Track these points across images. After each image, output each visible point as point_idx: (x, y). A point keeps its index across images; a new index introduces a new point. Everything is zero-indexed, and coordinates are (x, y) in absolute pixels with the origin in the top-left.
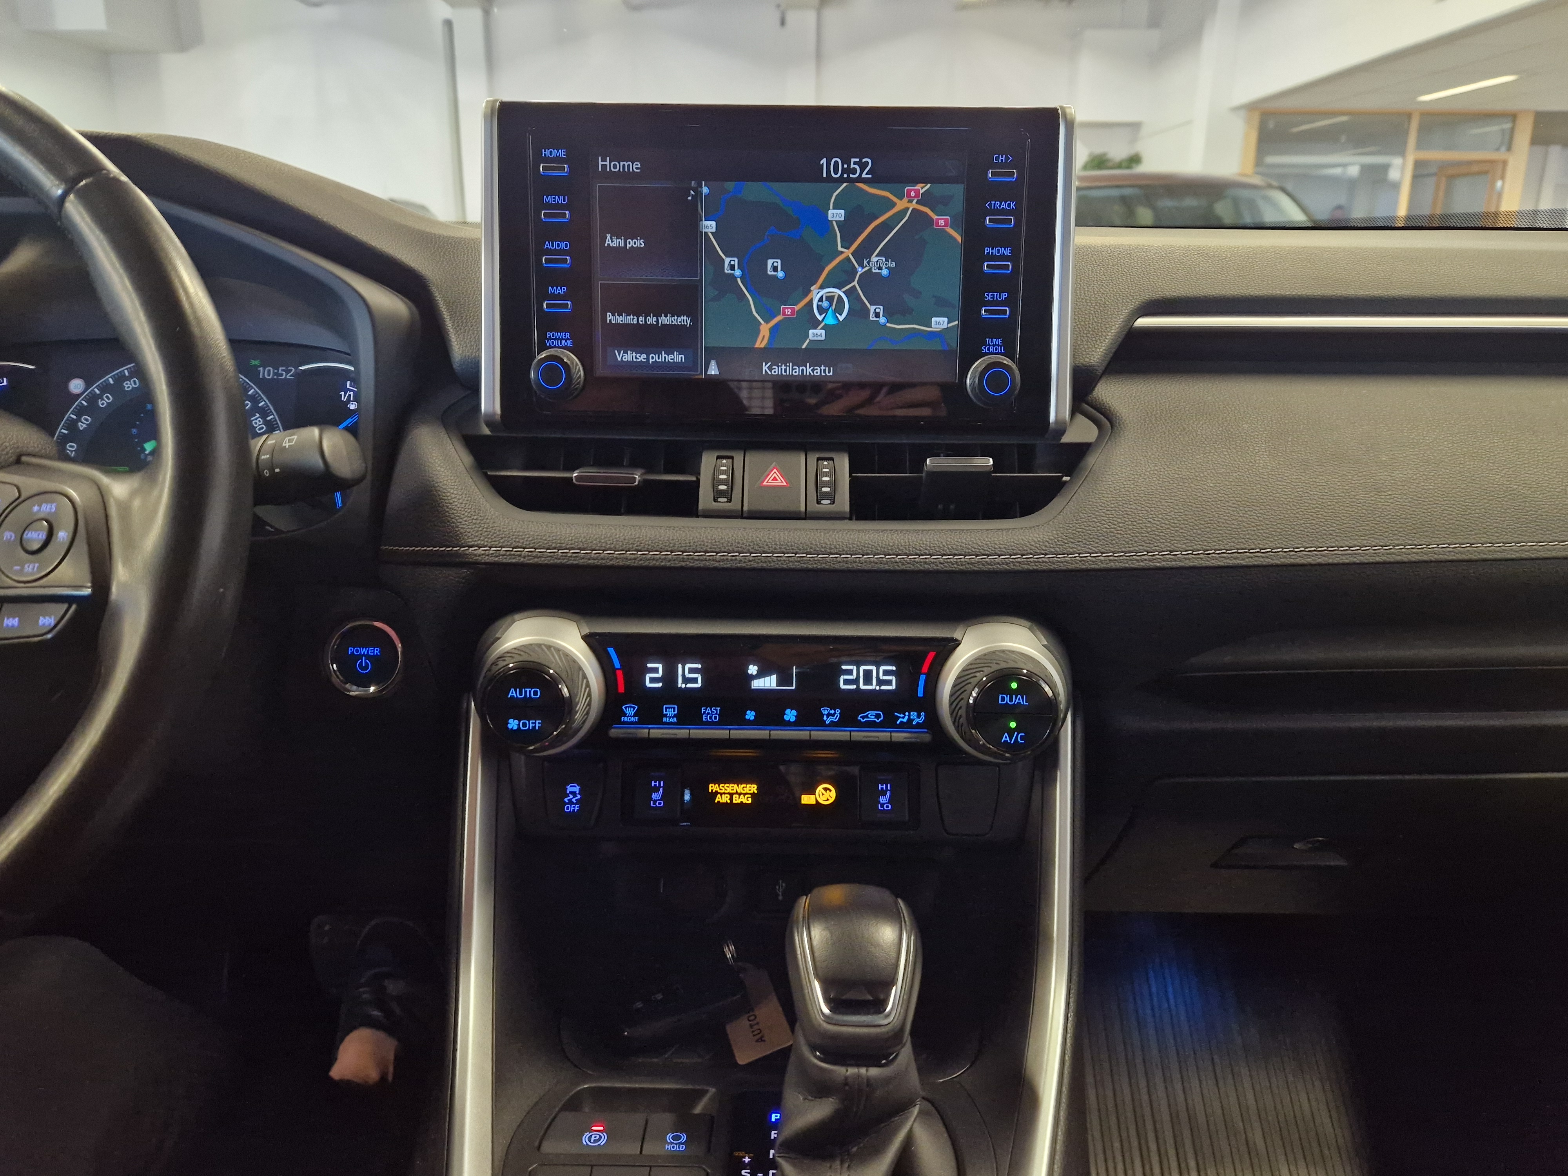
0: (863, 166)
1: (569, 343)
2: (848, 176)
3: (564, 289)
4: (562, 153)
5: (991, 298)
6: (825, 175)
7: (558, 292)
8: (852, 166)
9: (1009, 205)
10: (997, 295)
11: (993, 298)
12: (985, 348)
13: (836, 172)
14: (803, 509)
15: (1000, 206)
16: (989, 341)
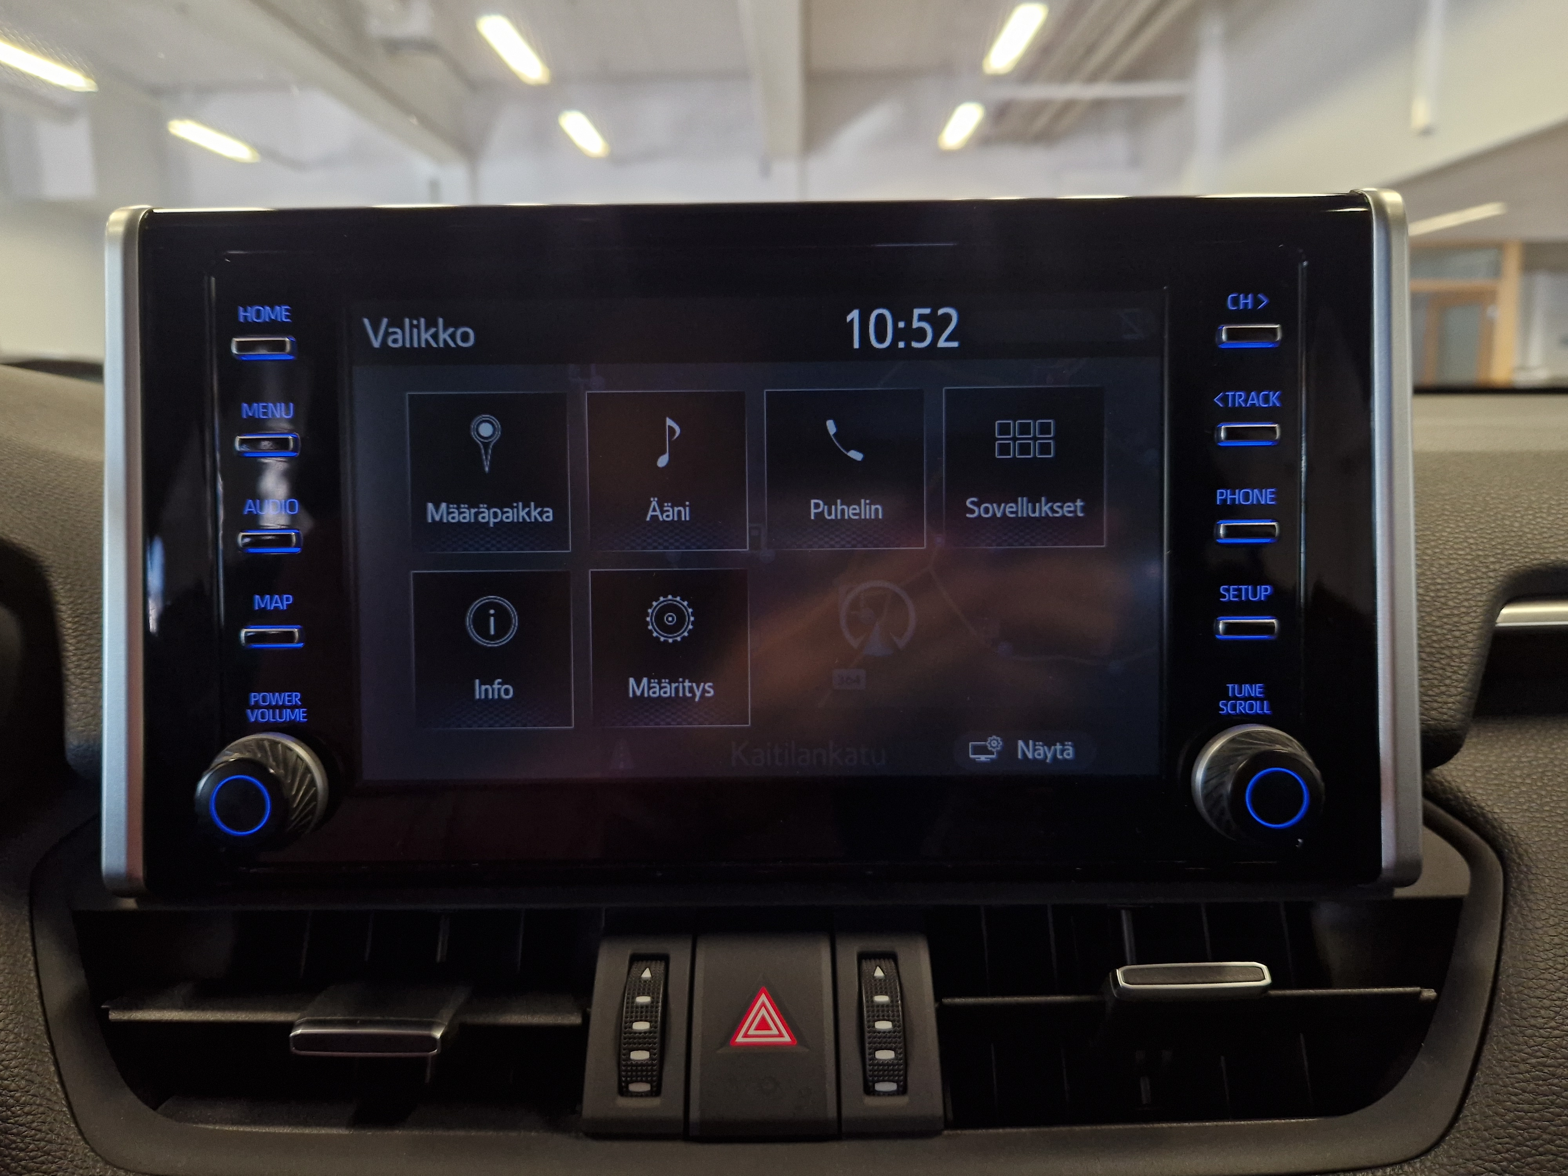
0: (940, 324)
1: (300, 715)
2: (908, 345)
3: (288, 599)
4: (281, 313)
5: (1235, 596)
6: (856, 345)
7: (274, 605)
8: (916, 324)
9: (1266, 399)
10: (1247, 590)
11: (1239, 596)
12: (1226, 705)
13: (881, 338)
14: (832, 1113)
15: (1246, 401)
16: (1233, 689)
